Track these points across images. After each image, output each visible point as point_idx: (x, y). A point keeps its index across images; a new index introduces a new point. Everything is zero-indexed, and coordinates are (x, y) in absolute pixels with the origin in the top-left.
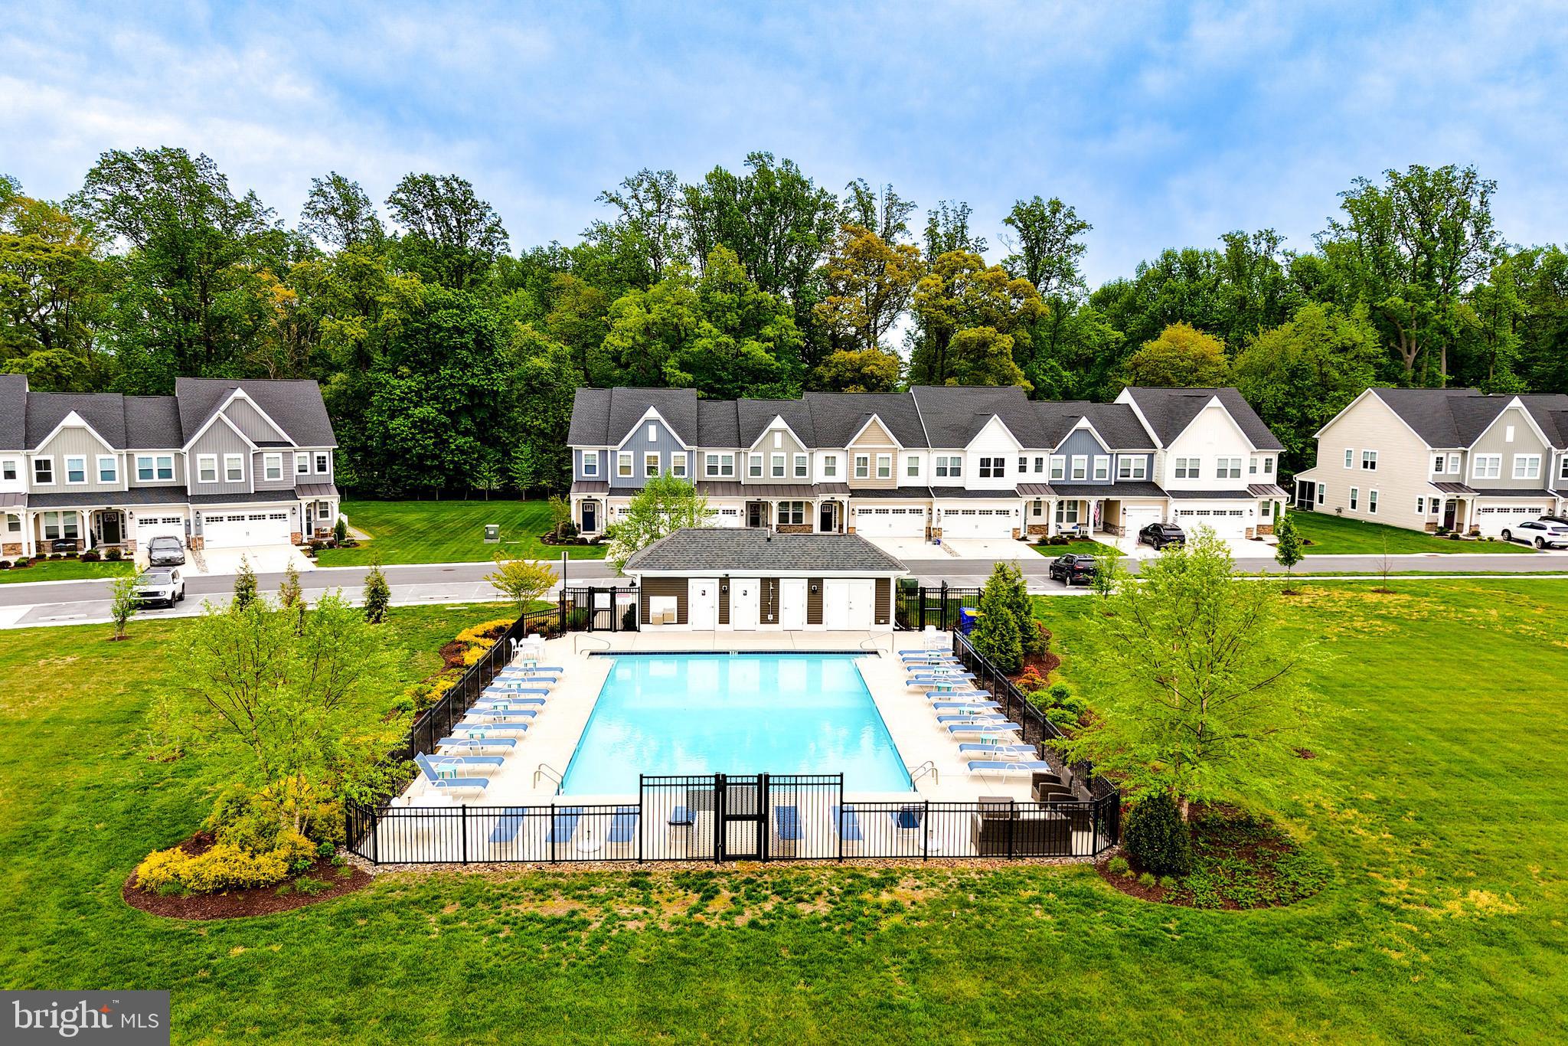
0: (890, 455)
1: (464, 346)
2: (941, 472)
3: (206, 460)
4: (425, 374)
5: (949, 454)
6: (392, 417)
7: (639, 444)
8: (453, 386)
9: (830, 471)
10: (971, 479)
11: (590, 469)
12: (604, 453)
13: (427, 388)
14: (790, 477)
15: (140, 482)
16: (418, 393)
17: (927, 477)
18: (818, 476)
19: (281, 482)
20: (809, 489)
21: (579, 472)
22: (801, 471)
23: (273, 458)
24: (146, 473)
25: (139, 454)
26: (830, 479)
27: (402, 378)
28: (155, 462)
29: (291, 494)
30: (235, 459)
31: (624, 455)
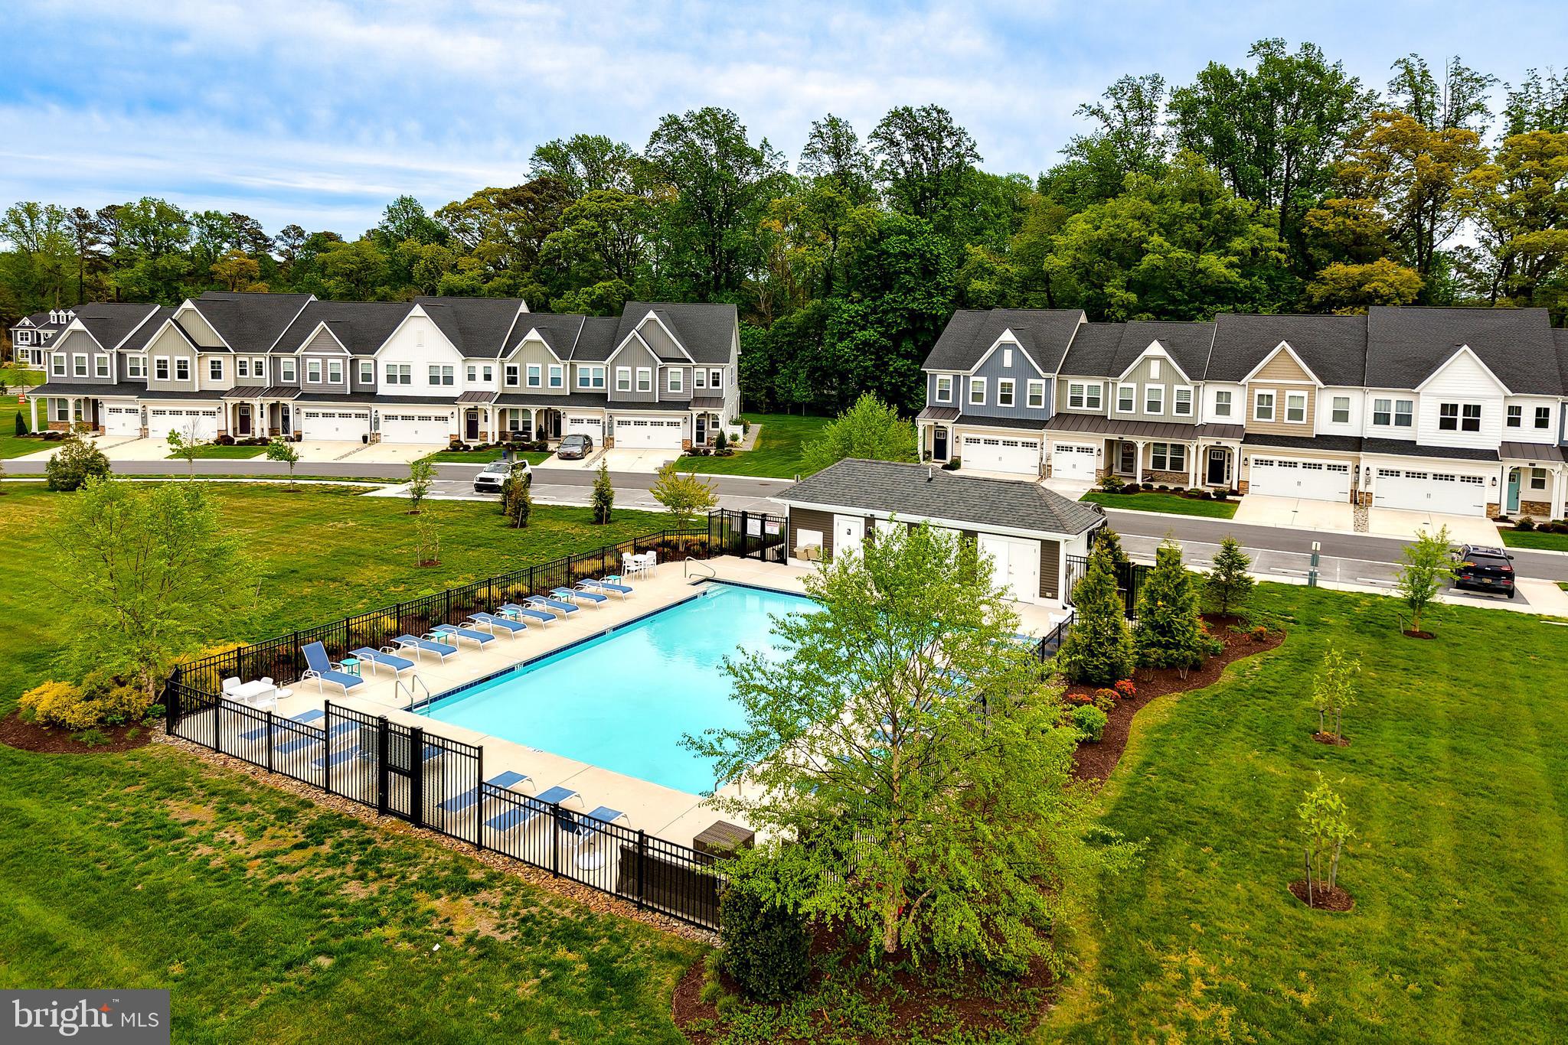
0: (1305, 394)
1: (908, 271)
2: (1381, 419)
3: (623, 371)
4: (874, 299)
5: (1393, 398)
6: (841, 340)
7: (993, 369)
8: (895, 310)
9: (1223, 409)
10: (1426, 429)
11: (944, 394)
12: (957, 378)
13: (874, 311)
14: (1168, 413)
15: (580, 388)
16: (865, 317)
17: (1360, 425)
18: (1207, 413)
19: (680, 394)
20: (1192, 430)
21: (932, 397)
22: (1183, 407)
23: (675, 371)
24: (585, 381)
25: (580, 365)
26: (1223, 420)
27: (852, 302)
28: (591, 371)
29: (684, 405)
30: (645, 372)
31: (978, 382)
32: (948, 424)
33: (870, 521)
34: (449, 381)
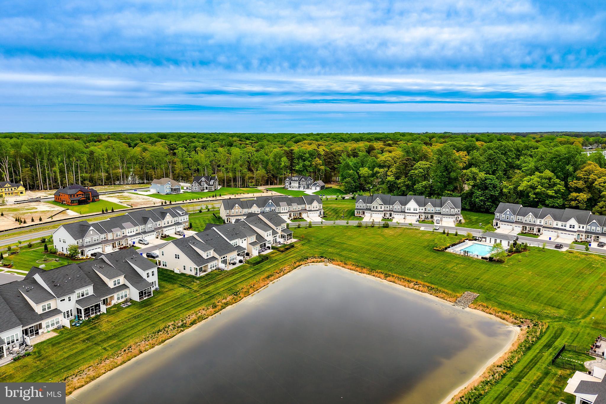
0: (552, 221)
1: (491, 187)
2: (562, 226)
3: (444, 210)
4: (483, 191)
5: (564, 223)
6: (476, 198)
7: (505, 214)
8: (488, 194)
9: (540, 223)
10: (568, 228)
11: (498, 217)
12: (500, 215)
13: (483, 194)
14: (532, 223)
15: (436, 211)
16: (482, 195)
17: (559, 226)
18: (538, 223)
19: (453, 213)
20: (535, 225)
21: (496, 217)
22: (534, 222)
23: (452, 210)
24: (437, 211)
25: (436, 208)
27: (479, 191)
28: (438, 209)
29: (454, 215)
30: (447, 210)
31: (503, 216)
32: (498, 222)
33: (491, 238)
34: (416, 210)
